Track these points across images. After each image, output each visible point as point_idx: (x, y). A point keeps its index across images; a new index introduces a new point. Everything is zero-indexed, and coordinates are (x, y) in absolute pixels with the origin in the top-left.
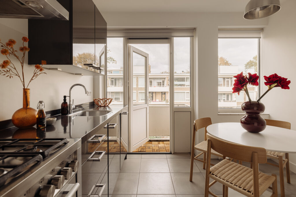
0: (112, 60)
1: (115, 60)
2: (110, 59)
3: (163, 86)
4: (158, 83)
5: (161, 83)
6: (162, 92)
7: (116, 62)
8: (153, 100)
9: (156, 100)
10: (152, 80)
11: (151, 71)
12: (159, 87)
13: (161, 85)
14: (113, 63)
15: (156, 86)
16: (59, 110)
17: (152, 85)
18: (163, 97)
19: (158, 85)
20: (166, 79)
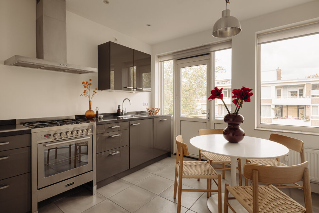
0: (221, 69)
1: (223, 69)
2: (219, 68)
3: (300, 97)
4: (291, 92)
5: (297, 92)
6: (298, 106)
7: (226, 71)
8: (282, 116)
9: (288, 116)
10: (282, 89)
11: (281, 76)
12: (293, 98)
13: (297, 95)
14: (222, 72)
15: (287, 97)
16: (116, 113)
17: (280, 95)
18: (300, 113)
19: (292, 95)
20: (306, 87)
